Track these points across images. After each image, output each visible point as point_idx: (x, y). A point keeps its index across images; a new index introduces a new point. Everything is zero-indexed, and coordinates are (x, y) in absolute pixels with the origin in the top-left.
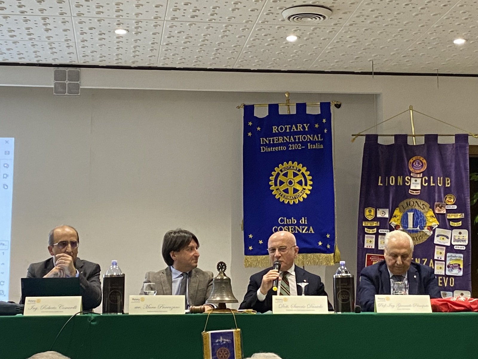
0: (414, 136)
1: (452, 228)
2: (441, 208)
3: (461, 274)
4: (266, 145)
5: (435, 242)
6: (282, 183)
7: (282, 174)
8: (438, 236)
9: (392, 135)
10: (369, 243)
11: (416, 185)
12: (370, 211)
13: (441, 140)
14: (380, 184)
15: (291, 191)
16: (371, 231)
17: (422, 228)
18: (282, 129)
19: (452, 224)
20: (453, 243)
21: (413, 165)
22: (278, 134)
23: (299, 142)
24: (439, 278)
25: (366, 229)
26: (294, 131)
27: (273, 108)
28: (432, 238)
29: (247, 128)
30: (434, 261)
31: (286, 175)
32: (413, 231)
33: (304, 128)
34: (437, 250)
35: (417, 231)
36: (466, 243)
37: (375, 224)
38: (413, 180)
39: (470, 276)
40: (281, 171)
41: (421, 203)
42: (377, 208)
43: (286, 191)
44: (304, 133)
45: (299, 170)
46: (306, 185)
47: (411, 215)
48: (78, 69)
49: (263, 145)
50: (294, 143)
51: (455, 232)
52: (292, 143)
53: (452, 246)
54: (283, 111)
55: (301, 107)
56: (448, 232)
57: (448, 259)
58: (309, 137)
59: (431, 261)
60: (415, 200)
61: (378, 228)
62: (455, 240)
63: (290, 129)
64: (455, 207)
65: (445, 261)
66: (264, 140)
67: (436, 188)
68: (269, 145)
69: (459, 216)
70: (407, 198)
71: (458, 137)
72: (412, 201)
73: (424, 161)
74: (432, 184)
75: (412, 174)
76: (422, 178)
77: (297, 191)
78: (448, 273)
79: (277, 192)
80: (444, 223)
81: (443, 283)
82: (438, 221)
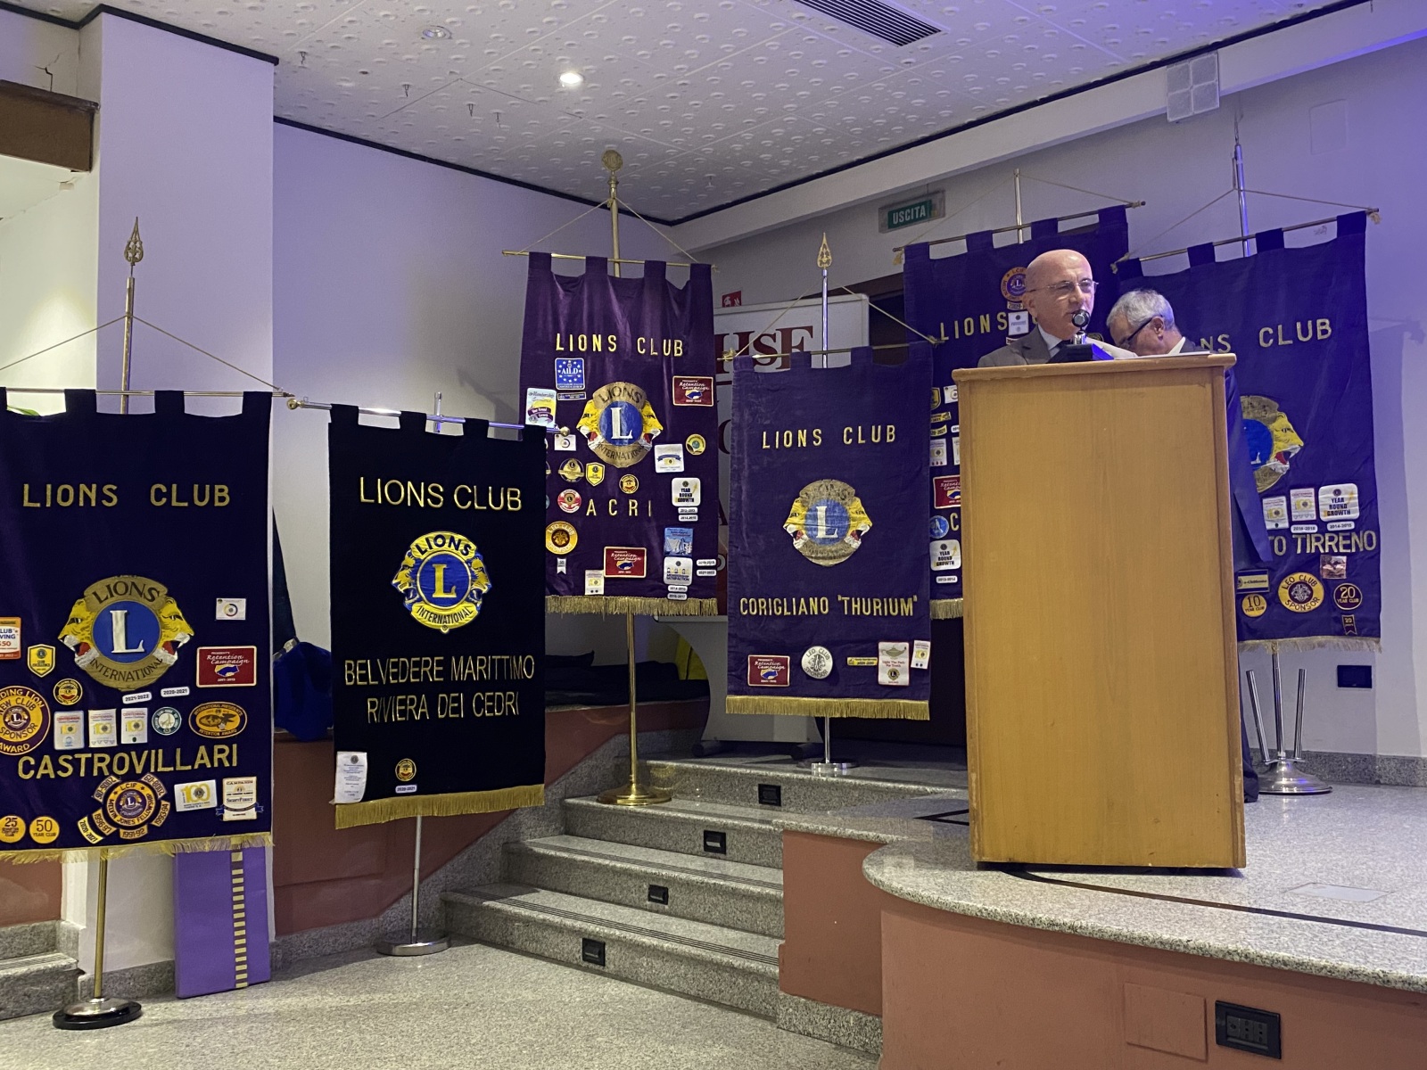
9: (961, 238)
16: (940, 432)
21: (1009, 287)
38: (1012, 317)
61: (949, 424)
75: (1009, 305)
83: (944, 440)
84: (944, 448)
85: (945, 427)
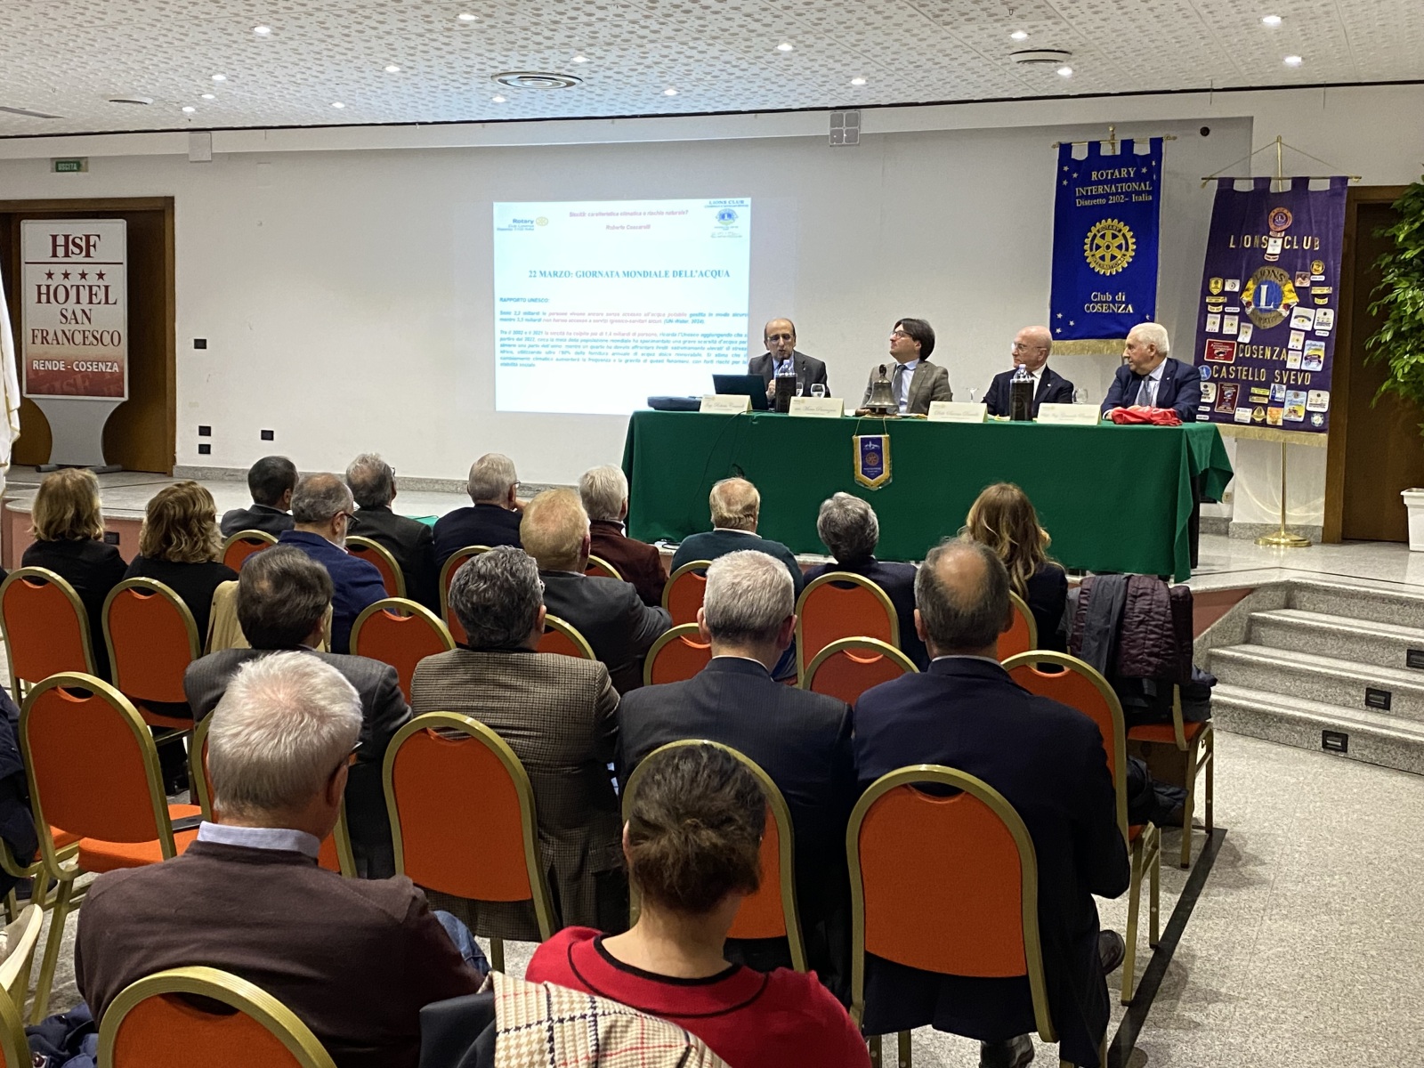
0: (1281, 179)
1: (1316, 307)
2: (1304, 279)
3: (1319, 368)
4: (1082, 197)
5: (1292, 325)
6: (1098, 247)
7: (1099, 235)
8: (1296, 317)
9: (1250, 179)
10: (1212, 326)
11: (1274, 247)
12: (1216, 283)
13: (1313, 186)
14: (1232, 246)
15: (1108, 257)
16: (1215, 309)
17: (1277, 306)
18: (1102, 175)
19: (1318, 301)
20: (1316, 327)
21: (1274, 220)
22: (1099, 182)
23: (1122, 193)
24: (1293, 373)
25: (1209, 306)
26: (1116, 179)
27: (1094, 147)
28: (1288, 319)
29: (1061, 175)
30: (1288, 350)
31: (1103, 237)
32: (1266, 311)
33: (1129, 173)
34: (1293, 335)
35: (1270, 311)
36: (1330, 328)
37: (1221, 300)
38: (1271, 240)
39: (1330, 371)
40: (1098, 231)
41: (1279, 271)
42: (1225, 278)
43: (1103, 258)
44: (1128, 180)
45: (1120, 231)
46: (1127, 249)
47: (1264, 288)
48: (857, 111)
49: (1078, 198)
50: (1117, 193)
51: (1320, 311)
52: (1113, 194)
53: (1314, 330)
54: (1106, 150)
55: (1128, 145)
56: (1310, 312)
57: (1306, 348)
58: (1135, 186)
59: (1284, 350)
60: (1271, 269)
61: (1225, 305)
62: (1319, 324)
63: (1112, 174)
64: (1322, 278)
65: (1303, 351)
66: (1079, 191)
67: (1300, 253)
68: (1087, 197)
69: (1326, 290)
70: (1263, 265)
71: (1333, 180)
72: (1266, 268)
73: (1289, 215)
74: (1295, 247)
75: (1271, 233)
76: (1284, 238)
77: (1115, 257)
78: (1304, 367)
79: (1092, 259)
80: (1306, 299)
81: (1296, 380)
82: (1298, 296)
83: (1219, 316)
84: (1218, 321)
85: (1221, 307)
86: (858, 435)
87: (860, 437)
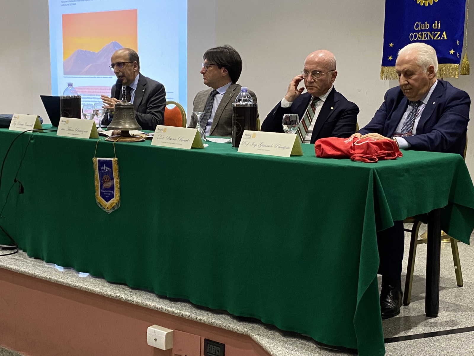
86: (97, 157)
87: (98, 159)
